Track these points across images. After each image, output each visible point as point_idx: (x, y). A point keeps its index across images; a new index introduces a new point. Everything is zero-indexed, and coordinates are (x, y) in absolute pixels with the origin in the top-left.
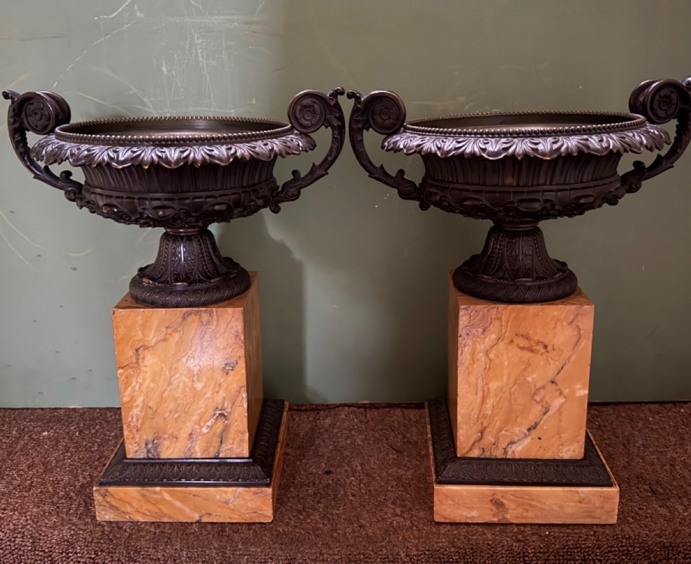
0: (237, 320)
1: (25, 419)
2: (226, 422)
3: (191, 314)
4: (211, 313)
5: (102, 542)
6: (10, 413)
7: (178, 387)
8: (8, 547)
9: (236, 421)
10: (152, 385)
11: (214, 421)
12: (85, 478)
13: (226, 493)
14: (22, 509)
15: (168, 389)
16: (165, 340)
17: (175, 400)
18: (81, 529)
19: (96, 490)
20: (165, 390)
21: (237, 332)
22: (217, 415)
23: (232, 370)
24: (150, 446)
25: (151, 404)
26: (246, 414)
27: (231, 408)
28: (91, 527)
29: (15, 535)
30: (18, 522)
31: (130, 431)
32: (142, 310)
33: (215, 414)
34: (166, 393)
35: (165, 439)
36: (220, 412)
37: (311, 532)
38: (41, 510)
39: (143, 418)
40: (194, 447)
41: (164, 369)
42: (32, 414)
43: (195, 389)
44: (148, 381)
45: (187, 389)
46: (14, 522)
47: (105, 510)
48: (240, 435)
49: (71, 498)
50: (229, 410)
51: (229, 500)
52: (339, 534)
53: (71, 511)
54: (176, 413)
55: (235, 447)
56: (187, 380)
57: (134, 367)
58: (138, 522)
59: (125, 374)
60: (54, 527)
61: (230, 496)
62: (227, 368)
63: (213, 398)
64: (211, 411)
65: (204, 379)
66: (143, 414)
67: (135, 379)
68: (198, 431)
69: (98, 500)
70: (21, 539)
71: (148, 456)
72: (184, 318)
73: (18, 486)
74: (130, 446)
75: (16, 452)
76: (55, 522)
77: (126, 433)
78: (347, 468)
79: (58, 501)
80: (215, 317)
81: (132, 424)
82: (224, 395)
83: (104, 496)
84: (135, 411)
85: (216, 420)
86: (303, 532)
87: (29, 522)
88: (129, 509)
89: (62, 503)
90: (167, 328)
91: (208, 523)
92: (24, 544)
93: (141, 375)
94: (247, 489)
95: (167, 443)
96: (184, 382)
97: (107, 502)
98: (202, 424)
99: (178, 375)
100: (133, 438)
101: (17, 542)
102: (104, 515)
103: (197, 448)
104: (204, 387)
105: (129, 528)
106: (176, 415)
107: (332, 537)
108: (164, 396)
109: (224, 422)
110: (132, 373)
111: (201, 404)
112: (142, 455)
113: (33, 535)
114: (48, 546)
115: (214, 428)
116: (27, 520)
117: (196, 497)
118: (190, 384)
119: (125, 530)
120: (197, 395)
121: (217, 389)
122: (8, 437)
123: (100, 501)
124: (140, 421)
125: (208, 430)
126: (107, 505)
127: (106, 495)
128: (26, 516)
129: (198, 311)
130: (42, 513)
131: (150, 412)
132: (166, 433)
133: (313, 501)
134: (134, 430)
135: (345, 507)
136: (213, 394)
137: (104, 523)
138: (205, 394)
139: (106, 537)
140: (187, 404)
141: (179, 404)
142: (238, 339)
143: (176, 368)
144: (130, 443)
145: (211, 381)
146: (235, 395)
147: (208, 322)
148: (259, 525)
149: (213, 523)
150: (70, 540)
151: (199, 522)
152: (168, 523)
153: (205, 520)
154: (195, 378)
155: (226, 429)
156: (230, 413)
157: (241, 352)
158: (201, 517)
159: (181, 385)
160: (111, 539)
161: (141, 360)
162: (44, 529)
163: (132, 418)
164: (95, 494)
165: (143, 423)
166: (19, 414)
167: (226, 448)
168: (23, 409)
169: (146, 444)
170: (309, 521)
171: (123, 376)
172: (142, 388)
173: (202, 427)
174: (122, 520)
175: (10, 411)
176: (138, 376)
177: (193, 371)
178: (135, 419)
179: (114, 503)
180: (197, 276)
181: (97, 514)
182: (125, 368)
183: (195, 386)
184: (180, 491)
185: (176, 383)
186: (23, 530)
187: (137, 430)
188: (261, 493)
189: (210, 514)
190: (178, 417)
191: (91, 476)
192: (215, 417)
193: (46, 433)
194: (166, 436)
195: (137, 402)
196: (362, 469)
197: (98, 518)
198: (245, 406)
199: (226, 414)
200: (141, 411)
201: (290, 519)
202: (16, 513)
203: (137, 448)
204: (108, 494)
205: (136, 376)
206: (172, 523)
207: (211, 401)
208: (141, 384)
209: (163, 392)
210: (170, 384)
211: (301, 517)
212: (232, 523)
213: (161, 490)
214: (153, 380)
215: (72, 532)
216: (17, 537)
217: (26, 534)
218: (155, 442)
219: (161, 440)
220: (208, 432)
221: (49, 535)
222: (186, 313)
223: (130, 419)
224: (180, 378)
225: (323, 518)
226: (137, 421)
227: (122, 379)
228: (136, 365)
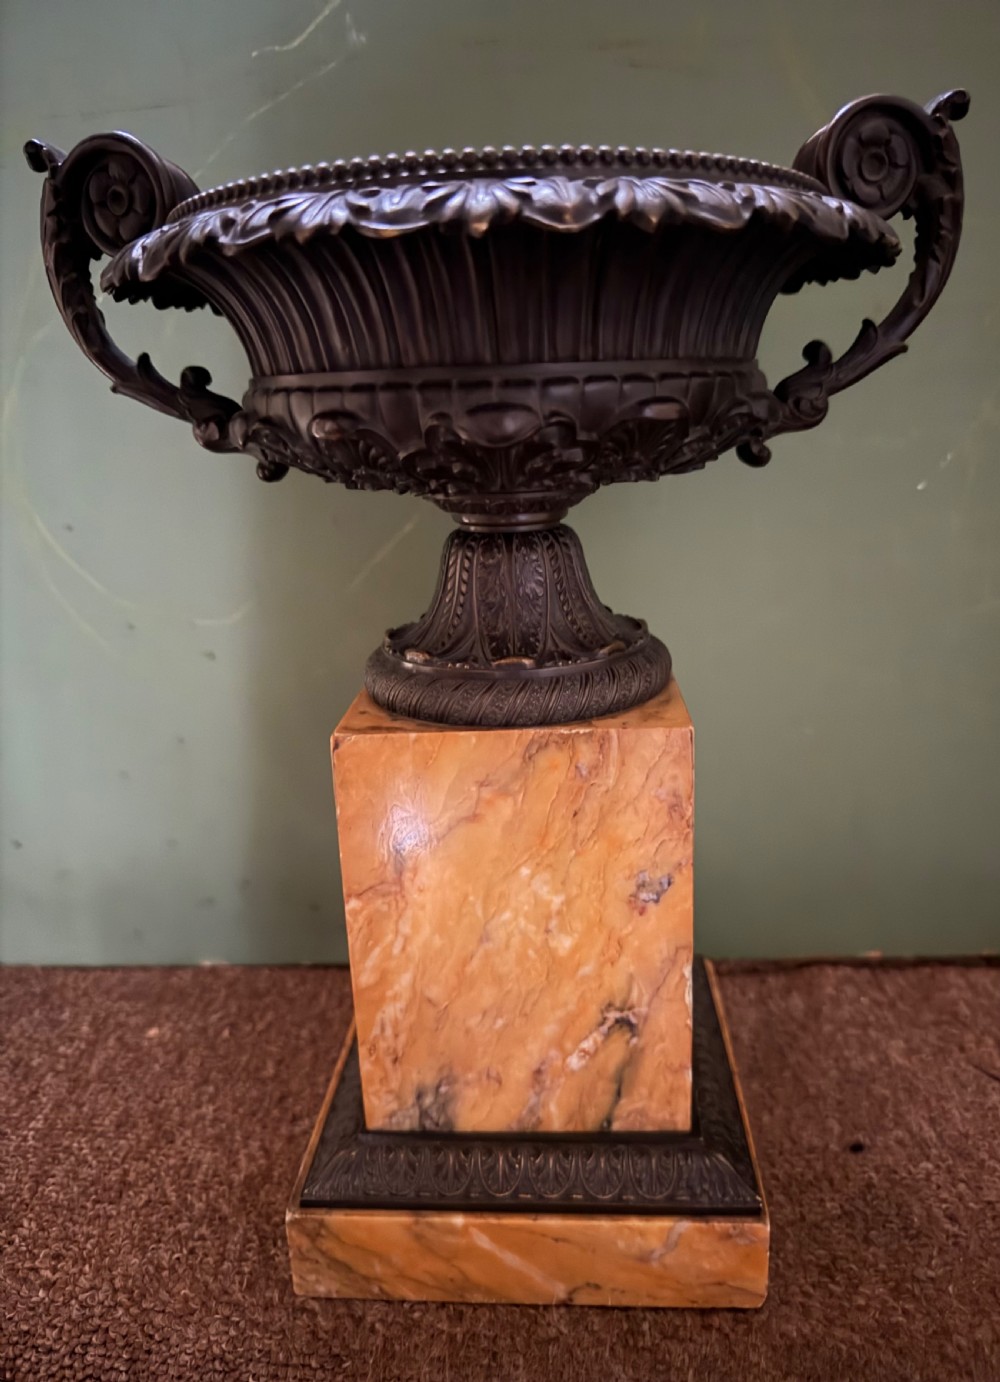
0: (676, 761)
1: (108, 992)
2: (635, 1040)
3: (547, 745)
4: (603, 744)
5: (314, 1364)
6: (76, 978)
7: (507, 947)
8: (68, 1373)
9: (662, 1039)
10: (438, 942)
11: (600, 1039)
12: (251, 1158)
13: (642, 1233)
14: (103, 1256)
15: (481, 952)
16: (474, 818)
17: (498, 980)
18: (255, 1324)
19: (294, 1222)
20: (472, 957)
21: (675, 795)
22: (609, 1023)
23: (657, 901)
24: (428, 1100)
25: (434, 992)
26: (690, 1022)
27: (649, 1004)
28: (280, 1317)
29: (84, 1339)
30: (92, 1297)
31: (377, 1062)
32: (413, 735)
33: (605, 1019)
34: (475, 964)
35: (467, 1083)
36: (618, 1015)
37: (880, 1342)
38: (151, 1262)
39: (411, 1028)
40: (545, 1105)
41: (471, 898)
42: (124, 982)
43: (552, 953)
44: (426, 931)
45: (531, 953)
46: (82, 1297)
47: (316, 1272)
48: (670, 1078)
49: (223, 1219)
50: (643, 1010)
51: (652, 1252)
52: (959, 1348)
53: (226, 1265)
54: (499, 1015)
55: (654, 1105)
56: (532, 928)
57: (389, 893)
58: (403, 1302)
59: (365, 913)
60: (183, 1316)
61: (655, 1244)
62: (643, 896)
63: (600, 976)
64: (593, 1012)
65: (578, 925)
66: (412, 1018)
67: (392, 926)
68: (559, 1063)
69: (299, 1249)
70: (102, 1351)
71: (422, 1125)
72: (528, 758)
73: (93, 1184)
74: (375, 1101)
75: (88, 1083)
76: (186, 1299)
77: (365, 1066)
78: (900, 1133)
79: (193, 1230)
80: (614, 753)
81: (382, 1045)
82: (632, 968)
83: (314, 1236)
84: (391, 1011)
85: (607, 1036)
86: (857, 1339)
87: (122, 1297)
88: (378, 1269)
89: (202, 1238)
90: (481, 784)
91: (591, 1307)
92: (107, 1364)
93: (409, 913)
94: (703, 1225)
95: (471, 1094)
96: (524, 934)
97: (323, 1253)
98: (568, 1045)
99: (507, 915)
100: (384, 1080)
101: (89, 1358)
102: (313, 1282)
103: (553, 1108)
104: (576, 949)
105: (382, 1321)
106: (500, 1022)
107: (944, 1358)
108: (469, 969)
109: (628, 1042)
110: (385, 908)
111: (568, 993)
112: (408, 1122)
113: (131, 1339)
114: (172, 1372)
115: (601, 1056)
116: (116, 1291)
117: (561, 1244)
118: (538, 939)
119: (373, 1330)
120: (556, 968)
121: (612, 952)
122: (72, 1040)
123: (304, 1249)
124: (403, 1038)
125: (583, 1062)
126: (321, 1260)
127: (319, 1235)
128: (112, 1280)
129: (569, 736)
130: (151, 1269)
131: (431, 1013)
132: (469, 1069)
133: (851, 1236)
134: (388, 1062)
135: (948, 1258)
136: (602, 965)
137: (316, 1306)
138: (579, 965)
139: (322, 1351)
140: (529, 993)
141: (509, 992)
142: (676, 816)
143: (502, 896)
144: (376, 1094)
145: (596, 930)
146: (661, 970)
147: (595, 768)
148: (729, 1316)
149: (604, 1309)
150: (229, 1357)
151: (567, 1305)
152: (482, 1305)
153: (583, 1299)
154: (553, 924)
155: (632, 1060)
156: (646, 1019)
157: (684, 852)
158: (571, 1293)
159: (516, 941)
160: (338, 1356)
161: (408, 875)
162: (158, 1320)
163: (383, 1029)
164: (291, 1233)
165: (411, 1042)
166: (97, 982)
167: (631, 1107)
168: (104, 969)
169: (420, 1096)
170: (862, 1302)
171: (361, 919)
172: (409, 949)
173: (566, 1055)
174: (360, 1296)
175: (75, 973)
176: (400, 916)
177: (549, 904)
178: (389, 1032)
179: (339, 1254)
180: (550, 643)
181: (295, 1279)
182: (364, 897)
183: (553, 944)
184: (519, 1229)
185: (500, 935)
186: (104, 1325)
187: (395, 1060)
188: (742, 1234)
189: (597, 1287)
190: (506, 1026)
191: (267, 1152)
192: (605, 1028)
193: (153, 1032)
194: (470, 1076)
195: (397, 988)
196: (940, 1136)
197: (296, 1290)
198: (689, 999)
199: (634, 1020)
200: (406, 1010)
201: (806, 1294)
202: (87, 1268)
203: (394, 1106)
204: (323, 1232)
205: (395, 918)
206: (493, 1307)
207: (594, 985)
208: (407, 940)
209: (466, 961)
210: (484, 938)
211: (837, 1289)
212: (656, 1310)
213: (466, 1227)
214: (441, 928)
215: (233, 1332)
216: (90, 1344)
217: (112, 1335)
218: (443, 1089)
219: (457, 1087)
220: (585, 1068)
221: (174, 1339)
222: (532, 741)
223: (376, 1031)
224: (512, 922)
225: (897, 1292)
226: (396, 1036)
227: (356, 927)
228: (394, 889)
